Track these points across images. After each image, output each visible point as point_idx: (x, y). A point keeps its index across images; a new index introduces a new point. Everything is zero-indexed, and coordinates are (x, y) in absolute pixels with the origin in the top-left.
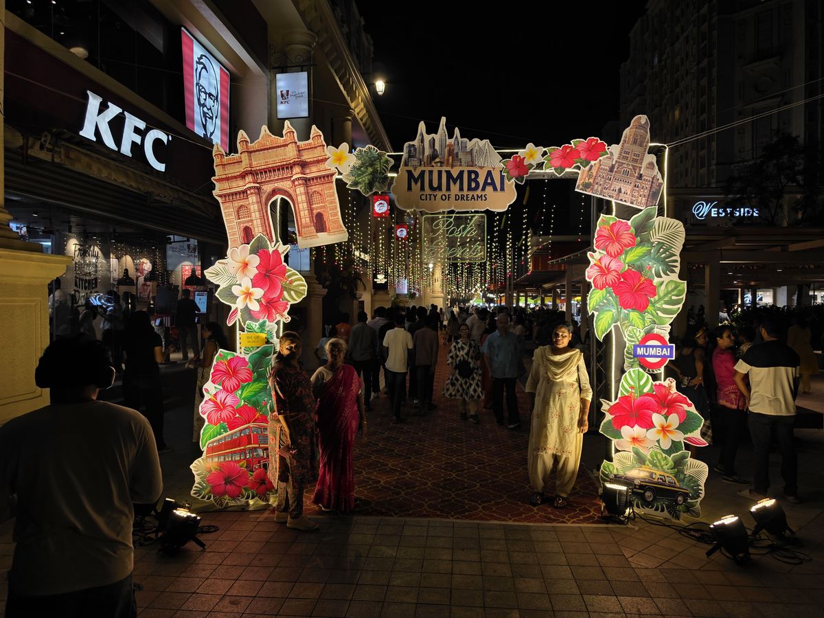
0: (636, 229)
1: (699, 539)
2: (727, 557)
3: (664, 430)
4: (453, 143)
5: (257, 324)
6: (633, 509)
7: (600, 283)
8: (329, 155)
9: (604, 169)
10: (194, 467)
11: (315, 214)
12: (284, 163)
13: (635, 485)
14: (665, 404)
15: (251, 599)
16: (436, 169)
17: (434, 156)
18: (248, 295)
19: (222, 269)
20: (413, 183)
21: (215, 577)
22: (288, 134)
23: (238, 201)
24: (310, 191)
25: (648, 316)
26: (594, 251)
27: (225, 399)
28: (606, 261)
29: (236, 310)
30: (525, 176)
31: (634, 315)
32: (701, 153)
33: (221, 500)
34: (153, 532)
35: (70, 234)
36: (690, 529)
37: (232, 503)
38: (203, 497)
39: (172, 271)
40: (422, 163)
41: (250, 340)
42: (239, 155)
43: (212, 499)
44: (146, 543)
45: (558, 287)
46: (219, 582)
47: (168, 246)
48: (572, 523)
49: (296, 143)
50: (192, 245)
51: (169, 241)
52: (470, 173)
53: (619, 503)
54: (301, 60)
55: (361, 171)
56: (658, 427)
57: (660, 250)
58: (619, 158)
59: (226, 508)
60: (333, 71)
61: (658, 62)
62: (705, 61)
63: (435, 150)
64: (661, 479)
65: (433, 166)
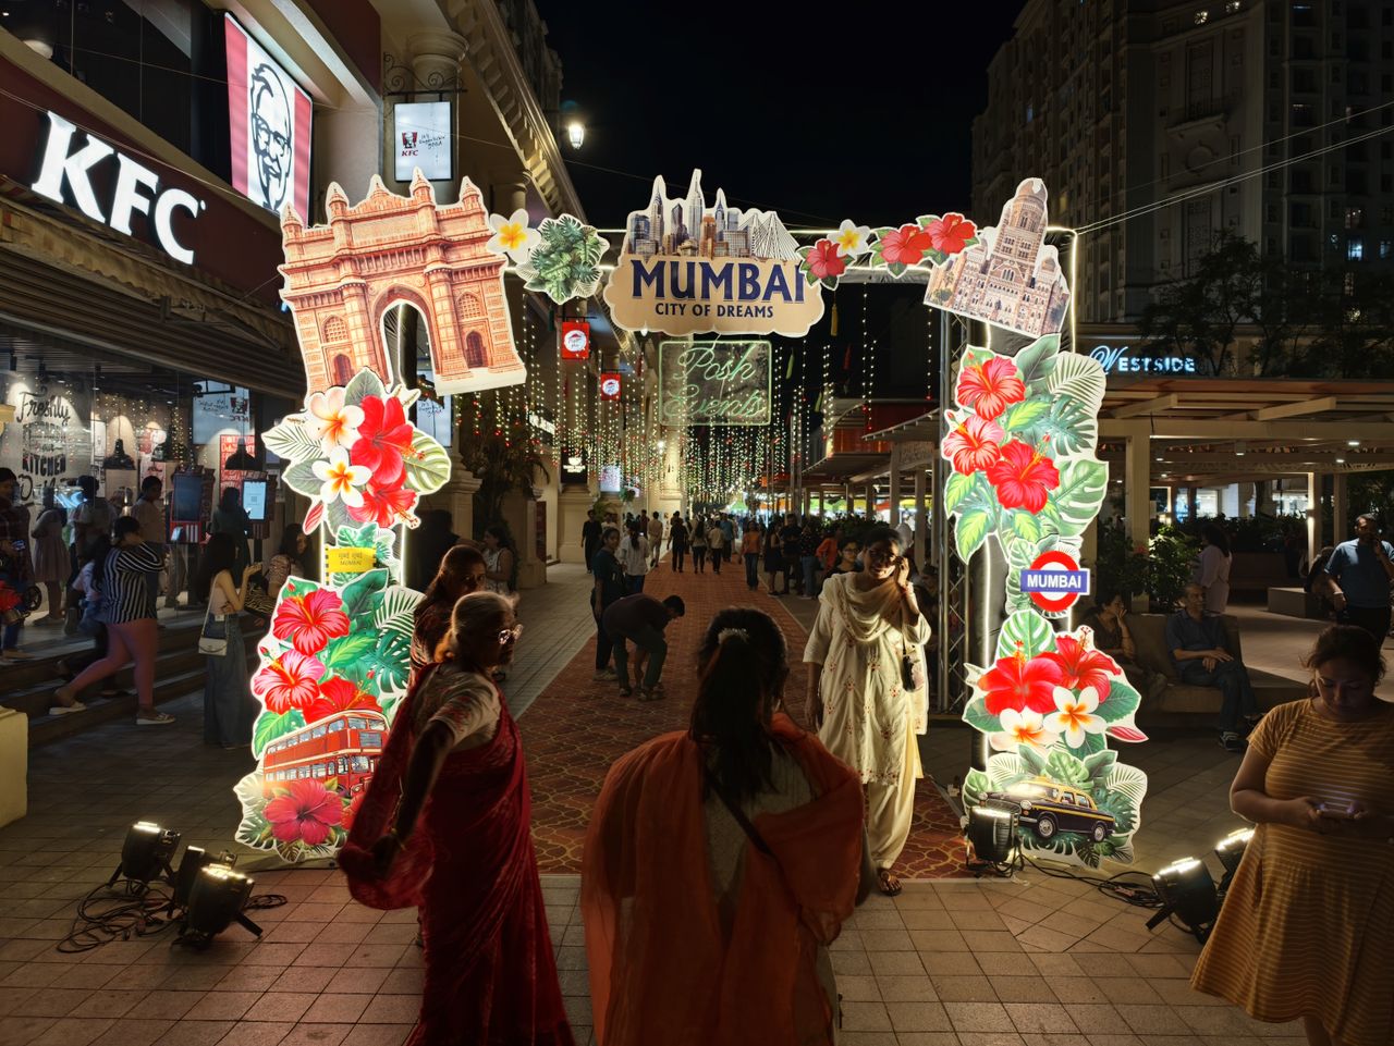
0: (1026, 373)
1: (1134, 900)
2: (1182, 929)
3: (1074, 715)
4: (714, 216)
5: (359, 531)
6: (1020, 852)
7: (965, 463)
8: (492, 230)
9: (972, 269)
10: (241, 790)
11: (467, 334)
12: (412, 243)
13: (1023, 810)
14: (1076, 670)
15: (350, 1027)
16: (683, 261)
17: (680, 238)
18: (342, 478)
19: (295, 431)
20: (643, 282)
21: (280, 989)
22: (419, 191)
23: (327, 309)
24: (457, 293)
25: (1044, 520)
26: (956, 409)
27: (300, 665)
28: (976, 425)
29: (320, 505)
30: (839, 276)
31: (1022, 518)
32: (1102, 268)
33: (290, 849)
34: (163, 909)
35: (12, 373)
36: (1117, 884)
37: (312, 854)
38: (258, 844)
39: (203, 446)
40: (660, 248)
41: (345, 559)
42: (328, 226)
43: (274, 847)
44: (149, 930)
45: (877, 481)
46: (287, 998)
47: (197, 401)
48: (918, 877)
49: (433, 207)
50: (239, 400)
51: (198, 393)
52: (743, 268)
53: (997, 841)
54: (440, 81)
55: (551, 260)
56: (1063, 711)
57: (1065, 407)
58: (997, 250)
59: (300, 863)
60: (494, 104)
61: (1034, 117)
62: (1108, 119)
63: (681, 226)
64: (1067, 798)
65: (678, 255)
